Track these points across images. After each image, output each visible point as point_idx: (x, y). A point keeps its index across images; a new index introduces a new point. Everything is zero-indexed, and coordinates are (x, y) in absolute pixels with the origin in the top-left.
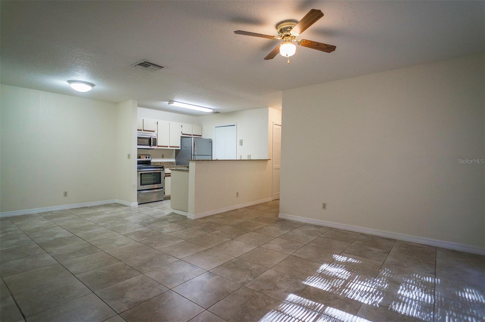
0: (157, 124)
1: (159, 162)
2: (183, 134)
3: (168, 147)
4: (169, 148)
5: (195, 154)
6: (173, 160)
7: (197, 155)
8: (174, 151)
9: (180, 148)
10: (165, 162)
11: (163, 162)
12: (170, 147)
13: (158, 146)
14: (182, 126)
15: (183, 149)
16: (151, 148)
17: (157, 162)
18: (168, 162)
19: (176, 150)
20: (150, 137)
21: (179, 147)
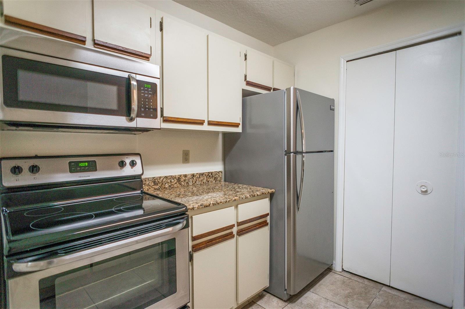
0: (161, 30)
1: (172, 177)
2: (249, 83)
3: (201, 123)
4: (206, 127)
5: (299, 149)
6: (217, 167)
7: (307, 152)
8: (220, 136)
9: (239, 130)
10: (193, 175)
11: (185, 176)
12: (210, 123)
13: (166, 120)
14: (246, 55)
15: (249, 130)
16: (132, 124)
17: (166, 177)
18: (202, 174)
19: (225, 134)
20: (126, 75)
21: (236, 125)
